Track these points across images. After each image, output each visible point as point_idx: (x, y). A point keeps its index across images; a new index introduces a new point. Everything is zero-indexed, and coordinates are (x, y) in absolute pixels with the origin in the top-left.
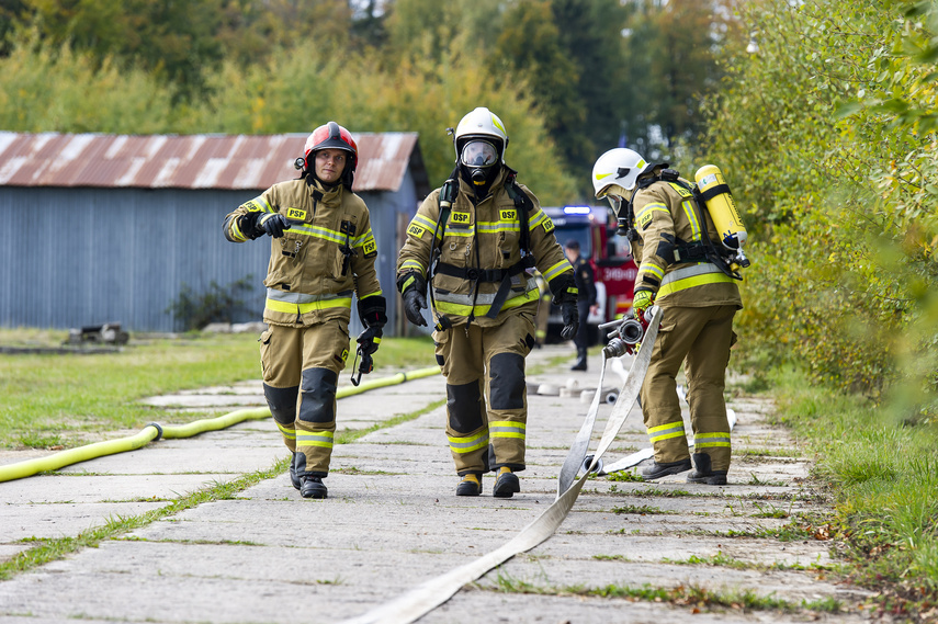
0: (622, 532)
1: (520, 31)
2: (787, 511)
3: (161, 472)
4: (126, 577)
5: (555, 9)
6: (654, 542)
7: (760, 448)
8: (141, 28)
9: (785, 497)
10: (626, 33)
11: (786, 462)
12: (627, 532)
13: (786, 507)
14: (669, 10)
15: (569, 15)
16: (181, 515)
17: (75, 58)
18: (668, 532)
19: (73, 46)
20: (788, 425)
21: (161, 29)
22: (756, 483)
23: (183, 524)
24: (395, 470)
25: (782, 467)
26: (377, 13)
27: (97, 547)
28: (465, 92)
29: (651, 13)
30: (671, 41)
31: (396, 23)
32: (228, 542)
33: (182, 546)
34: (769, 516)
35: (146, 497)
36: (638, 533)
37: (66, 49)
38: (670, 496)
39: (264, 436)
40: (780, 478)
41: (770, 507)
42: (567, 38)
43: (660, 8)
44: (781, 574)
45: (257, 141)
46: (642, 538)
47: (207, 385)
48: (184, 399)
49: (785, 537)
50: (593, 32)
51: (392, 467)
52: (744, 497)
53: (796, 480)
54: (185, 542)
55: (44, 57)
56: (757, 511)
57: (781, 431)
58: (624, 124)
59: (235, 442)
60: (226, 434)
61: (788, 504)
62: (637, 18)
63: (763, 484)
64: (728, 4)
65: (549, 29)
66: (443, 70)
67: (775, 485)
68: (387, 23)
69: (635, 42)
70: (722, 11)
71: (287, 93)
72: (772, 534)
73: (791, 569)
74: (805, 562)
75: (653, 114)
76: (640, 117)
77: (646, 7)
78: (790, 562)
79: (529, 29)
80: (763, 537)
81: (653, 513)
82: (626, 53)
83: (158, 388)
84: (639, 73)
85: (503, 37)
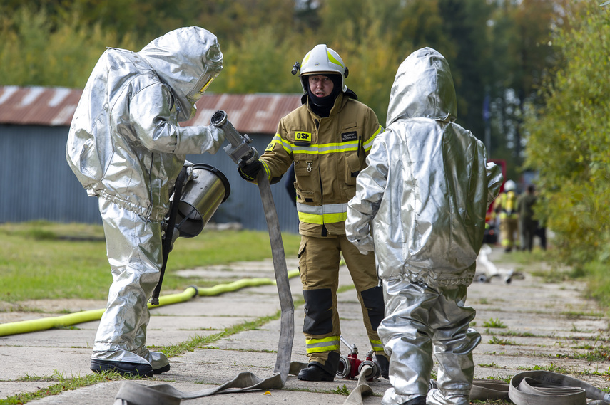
0: (495, 354)
1: (415, 21)
2: (593, 346)
3: (206, 314)
4: (217, 366)
5: (441, 6)
6: (513, 359)
7: (578, 311)
8: (148, 13)
9: (593, 339)
10: (491, 23)
11: (594, 320)
12: (497, 353)
13: (592, 344)
14: (522, 8)
15: (451, 10)
16: (232, 337)
17: (104, 35)
18: (521, 355)
19: (103, 27)
20: (597, 298)
21: (162, 14)
22: (575, 331)
23: (235, 341)
24: (350, 318)
25: (591, 322)
26: (314, 5)
27: (193, 351)
28: (377, 65)
29: (509, 9)
30: (523, 30)
31: (327, 13)
32: (266, 351)
33: (240, 353)
34: (582, 348)
35: (206, 327)
36: (504, 355)
37: (97, 28)
38: (522, 336)
39: (261, 296)
40: (590, 328)
41: (582, 343)
42: (449, 26)
43: (516, 6)
44: (588, 377)
45: (236, 98)
46: (506, 357)
47: (212, 264)
48: (200, 272)
49: (590, 359)
50: (467, 23)
51: (348, 315)
52: (567, 338)
53: (600, 330)
54: (242, 350)
55: (83, 33)
56: (575, 345)
57: (592, 302)
58: (488, 88)
59: (245, 299)
60: (237, 295)
61: (594, 342)
62: (499, 13)
63: (579, 332)
64: (564, 4)
65: (435, 19)
66: (362, 49)
67: (586, 332)
68: (321, 13)
69: (498, 30)
70: (560, 10)
71: (253, 62)
72: (583, 357)
73: (593, 375)
74: (602, 371)
75: (508, 82)
76: (498, 84)
77: (506, 5)
78: (593, 371)
79: (422, 18)
80: (578, 359)
81: (512, 345)
82: (490, 37)
83: (180, 265)
84: (499, 52)
85: (403, 24)
